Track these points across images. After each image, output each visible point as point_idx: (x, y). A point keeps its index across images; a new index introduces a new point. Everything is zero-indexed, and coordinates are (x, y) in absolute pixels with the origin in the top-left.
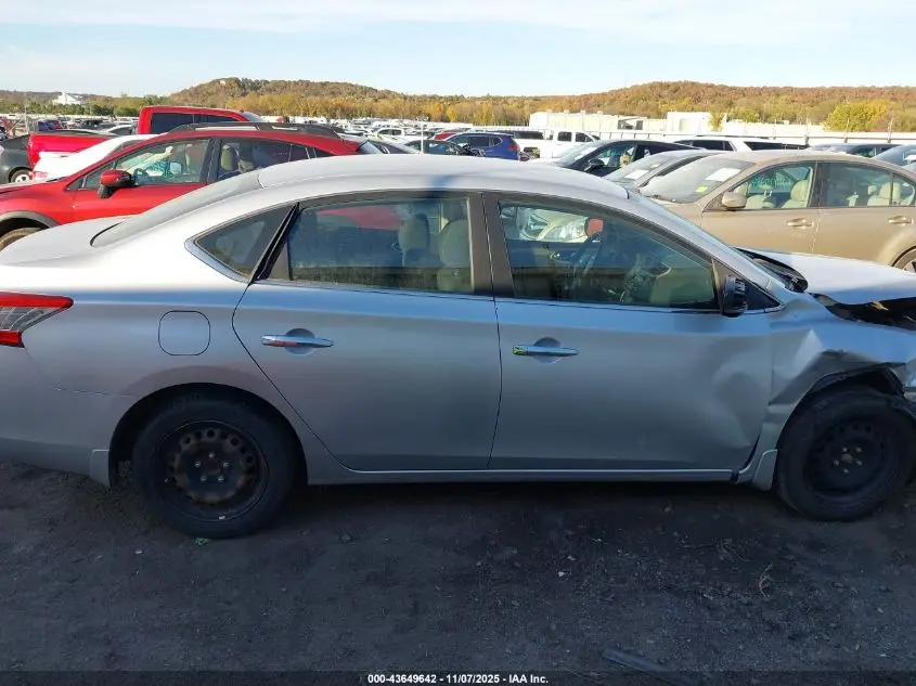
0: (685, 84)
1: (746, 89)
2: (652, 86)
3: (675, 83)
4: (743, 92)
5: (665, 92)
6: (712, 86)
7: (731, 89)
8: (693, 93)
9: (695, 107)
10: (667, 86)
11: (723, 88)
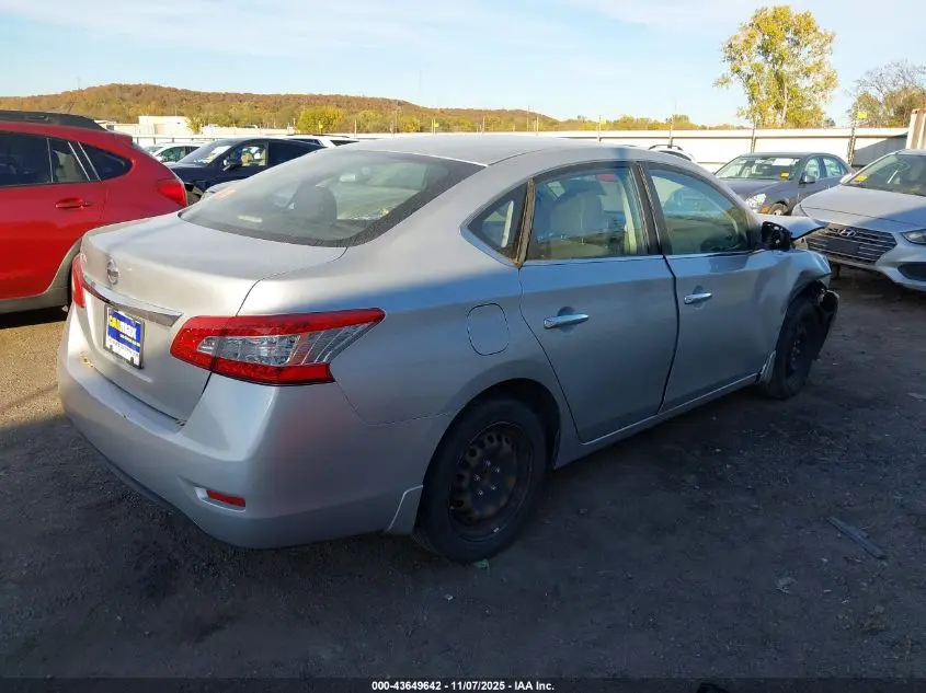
0: (147, 87)
1: (209, 94)
2: (112, 88)
3: (137, 86)
4: (207, 97)
5: (127, 95)
6: (175, 90)
7: (196, 94)
8: (158, 96)
9: (165, 111)
10: (127, 88)
11: (187, 92)
